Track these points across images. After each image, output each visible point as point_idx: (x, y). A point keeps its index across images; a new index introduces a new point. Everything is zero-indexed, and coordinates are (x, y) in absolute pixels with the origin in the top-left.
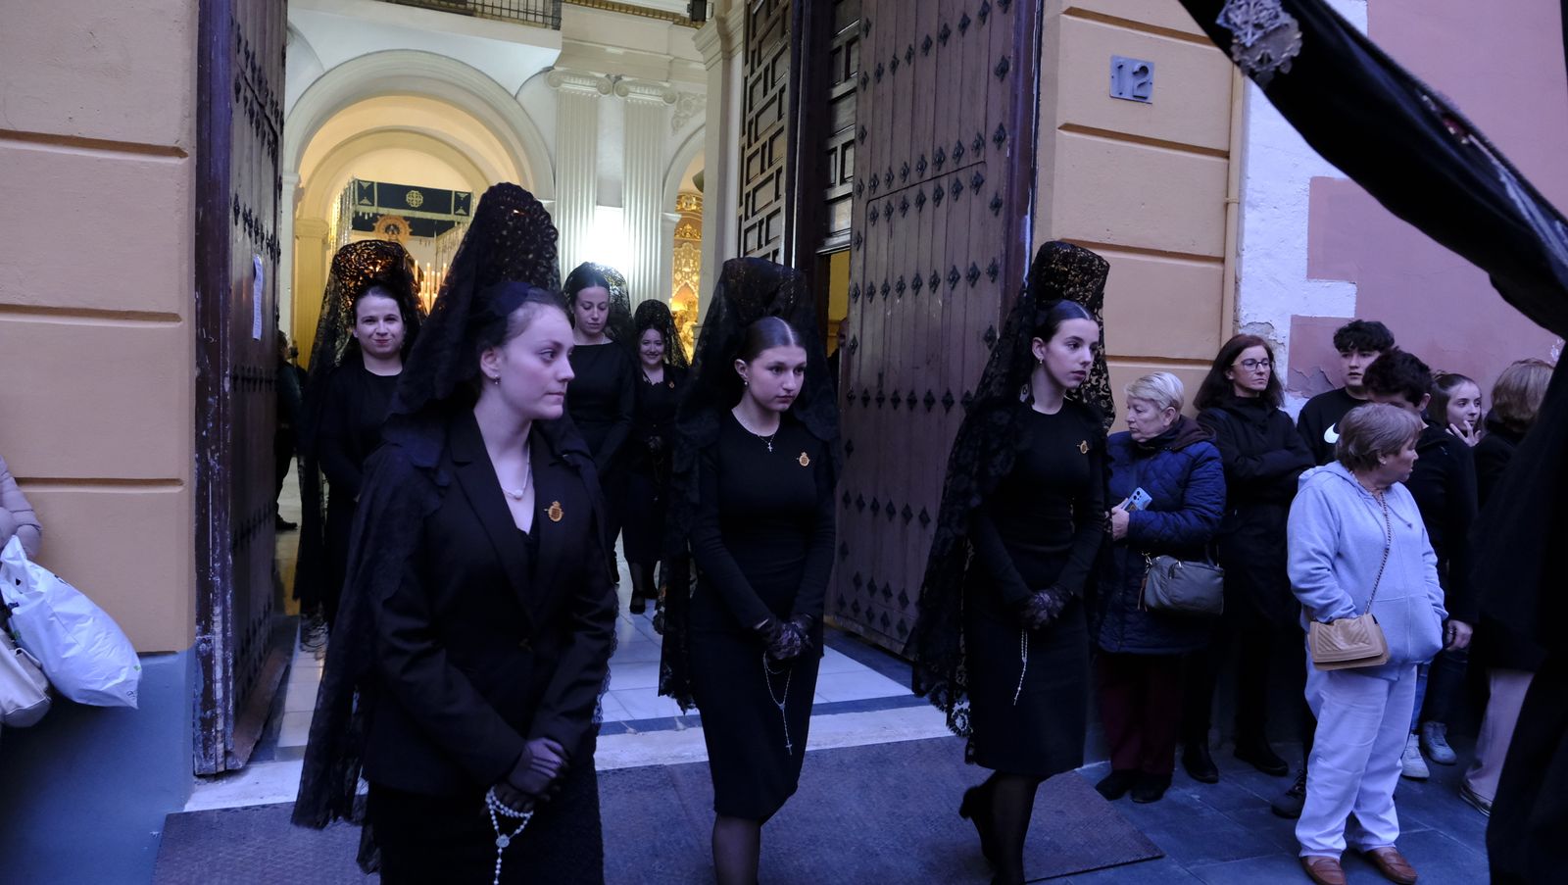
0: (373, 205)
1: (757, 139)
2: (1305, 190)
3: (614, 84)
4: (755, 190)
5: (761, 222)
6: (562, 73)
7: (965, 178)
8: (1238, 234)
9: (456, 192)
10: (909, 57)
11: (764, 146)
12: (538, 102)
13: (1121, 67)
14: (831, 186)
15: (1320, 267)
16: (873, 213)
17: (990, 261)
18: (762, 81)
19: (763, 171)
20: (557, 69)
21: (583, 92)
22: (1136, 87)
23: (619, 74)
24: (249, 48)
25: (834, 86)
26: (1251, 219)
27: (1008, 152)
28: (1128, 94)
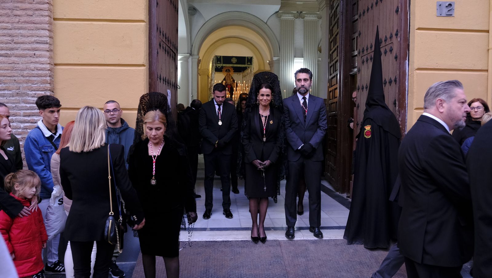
0: (221, 64)
1: (333, 35)
3: (300, 15)
4: (333, 53)
5: (334, 64)
6: (282, 13)
7: (388, 48)
9: (247, 57)
10: (372, 7)
11: (334, 38)
12: (274, 23)
13: (440, 5)
14: (354, 51)
16: (363, 61)
17: (395, 77)
18: (333, 16)
19: (334, 47)
20: (280, 12)
21: (289, 19)
22: (447, 11)
23: (301, 11)
24: (164, 33)
25: (354, 16)
27: (399, 39)
28: (444, 14)
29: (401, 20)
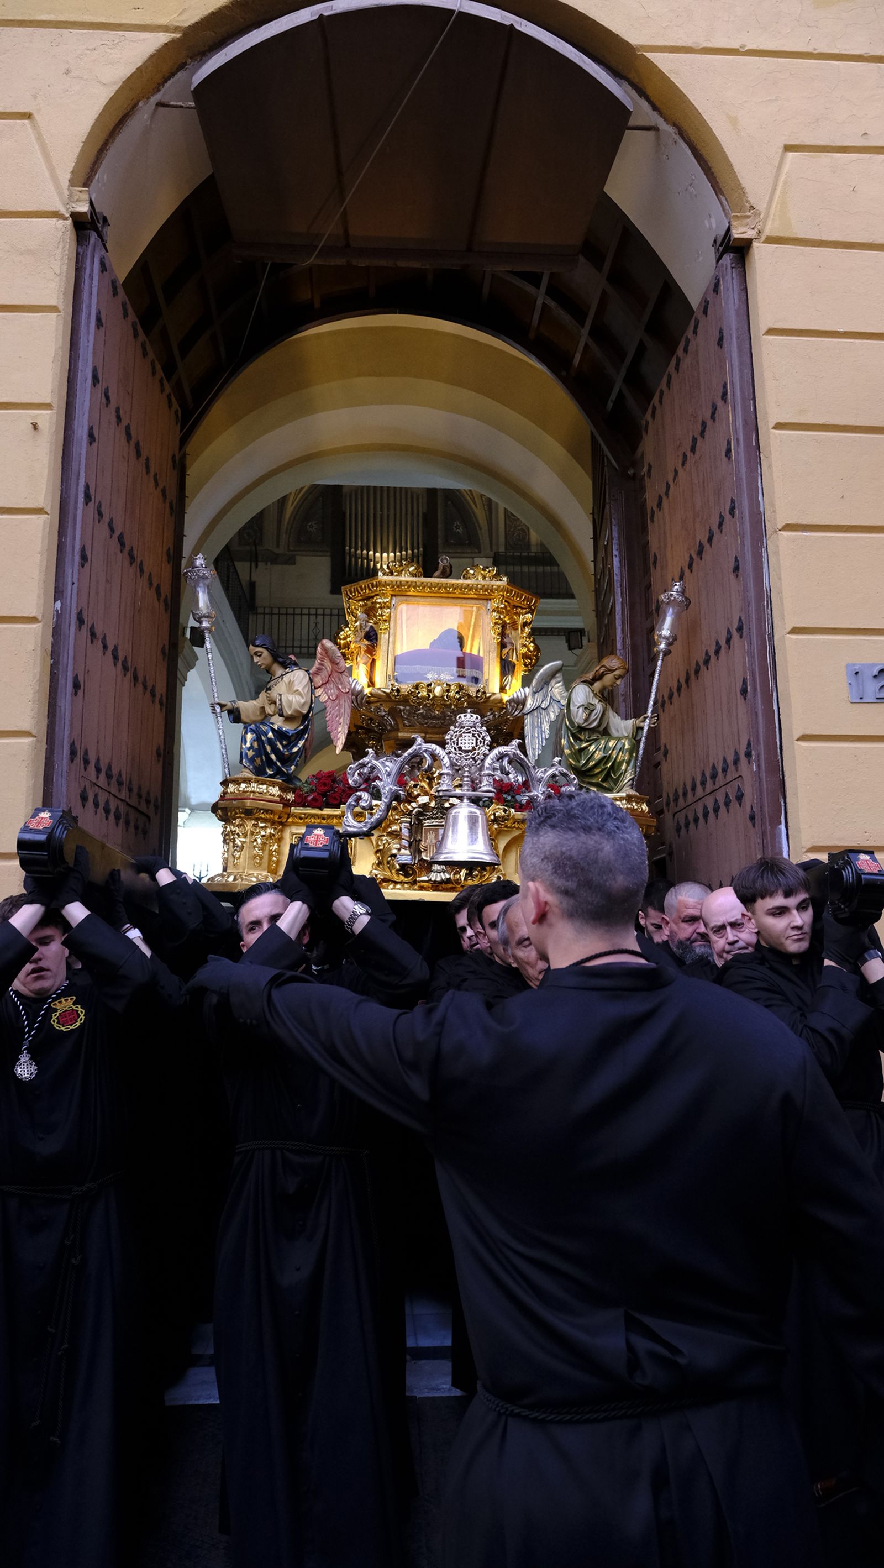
7: (732, 792)
13: (857, 673)
16: (678, 826)
22: (877, 690)
27: (754, 767)
28: (870, 697)
29: (756, 714)
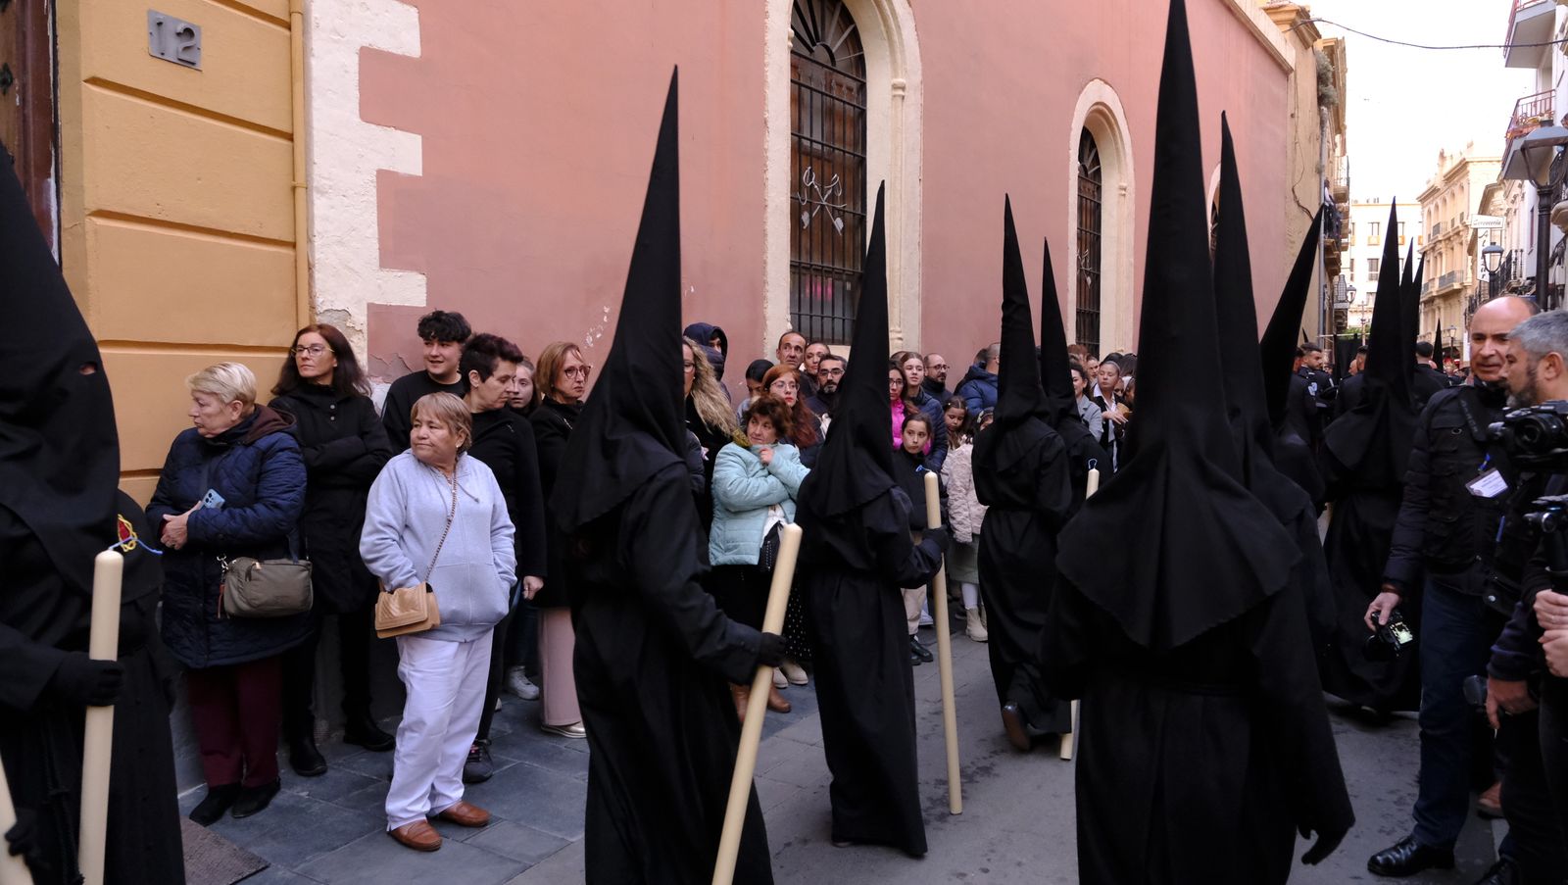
2: (372, 182)
8: (307, 220)
13: (160, 24)
15: (393, 255)
22: (180, 50)
26: (320, 205)
27: (17, 100)
28: (172, 56)
29: (23, 34)
